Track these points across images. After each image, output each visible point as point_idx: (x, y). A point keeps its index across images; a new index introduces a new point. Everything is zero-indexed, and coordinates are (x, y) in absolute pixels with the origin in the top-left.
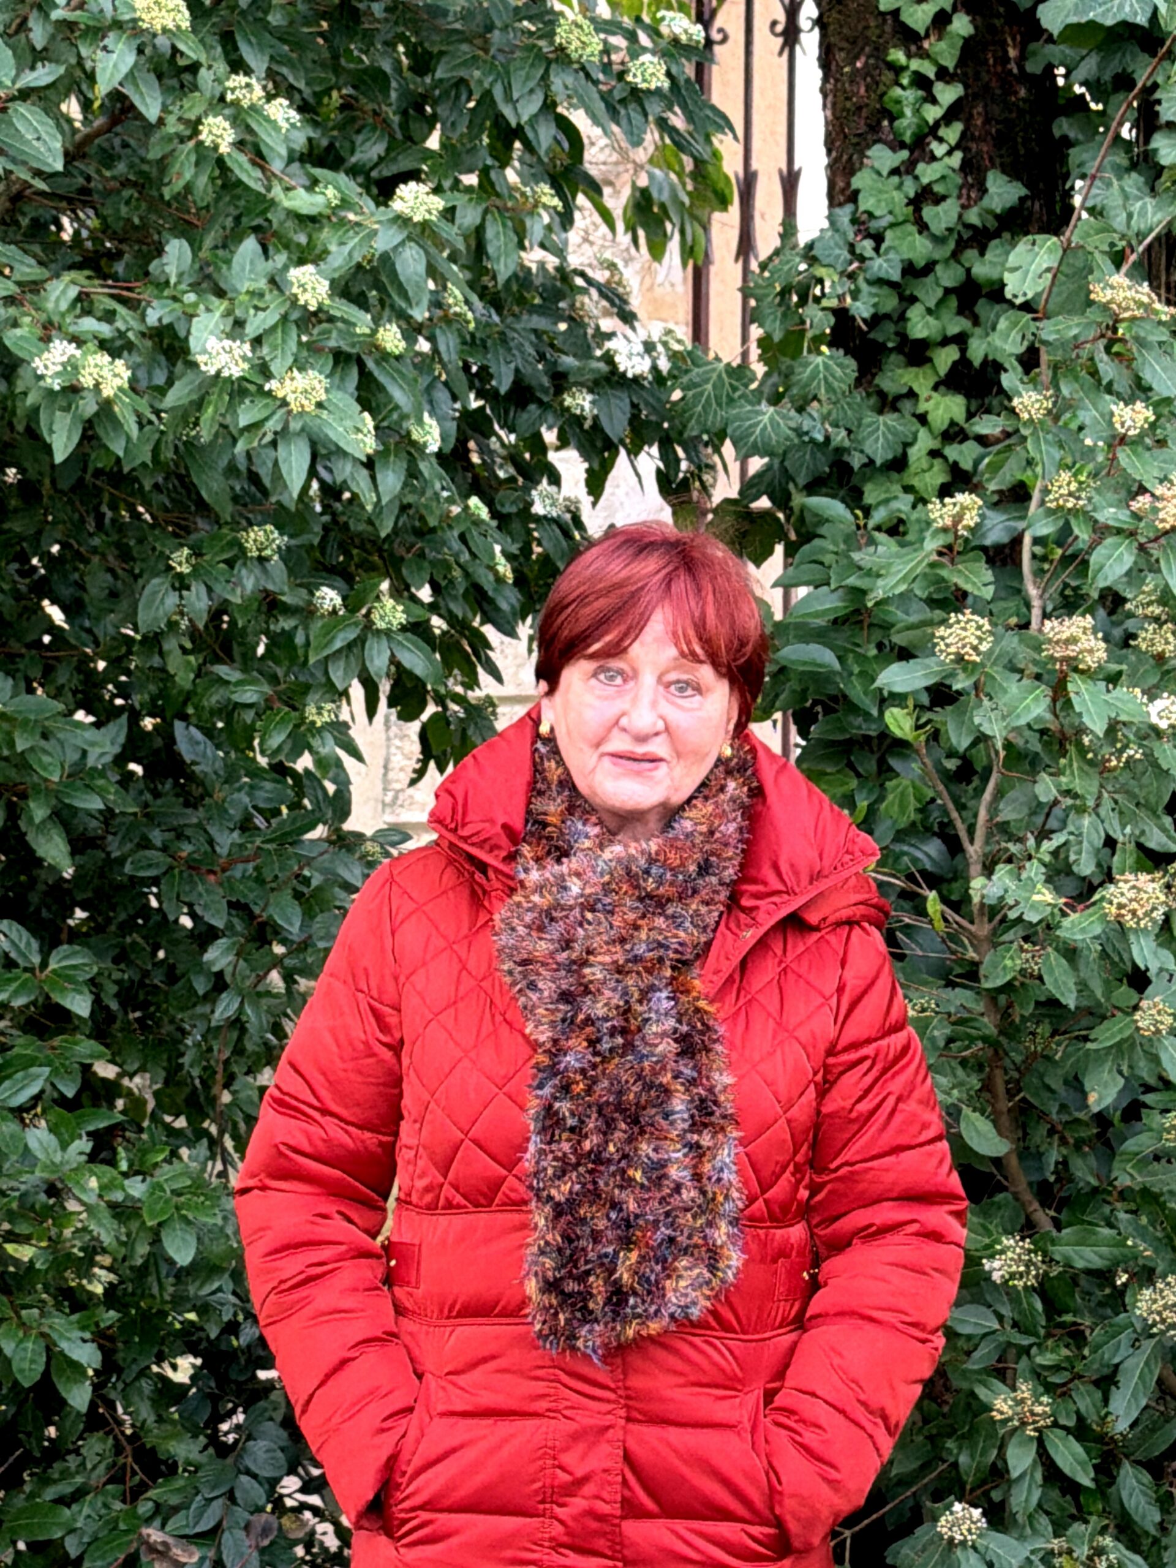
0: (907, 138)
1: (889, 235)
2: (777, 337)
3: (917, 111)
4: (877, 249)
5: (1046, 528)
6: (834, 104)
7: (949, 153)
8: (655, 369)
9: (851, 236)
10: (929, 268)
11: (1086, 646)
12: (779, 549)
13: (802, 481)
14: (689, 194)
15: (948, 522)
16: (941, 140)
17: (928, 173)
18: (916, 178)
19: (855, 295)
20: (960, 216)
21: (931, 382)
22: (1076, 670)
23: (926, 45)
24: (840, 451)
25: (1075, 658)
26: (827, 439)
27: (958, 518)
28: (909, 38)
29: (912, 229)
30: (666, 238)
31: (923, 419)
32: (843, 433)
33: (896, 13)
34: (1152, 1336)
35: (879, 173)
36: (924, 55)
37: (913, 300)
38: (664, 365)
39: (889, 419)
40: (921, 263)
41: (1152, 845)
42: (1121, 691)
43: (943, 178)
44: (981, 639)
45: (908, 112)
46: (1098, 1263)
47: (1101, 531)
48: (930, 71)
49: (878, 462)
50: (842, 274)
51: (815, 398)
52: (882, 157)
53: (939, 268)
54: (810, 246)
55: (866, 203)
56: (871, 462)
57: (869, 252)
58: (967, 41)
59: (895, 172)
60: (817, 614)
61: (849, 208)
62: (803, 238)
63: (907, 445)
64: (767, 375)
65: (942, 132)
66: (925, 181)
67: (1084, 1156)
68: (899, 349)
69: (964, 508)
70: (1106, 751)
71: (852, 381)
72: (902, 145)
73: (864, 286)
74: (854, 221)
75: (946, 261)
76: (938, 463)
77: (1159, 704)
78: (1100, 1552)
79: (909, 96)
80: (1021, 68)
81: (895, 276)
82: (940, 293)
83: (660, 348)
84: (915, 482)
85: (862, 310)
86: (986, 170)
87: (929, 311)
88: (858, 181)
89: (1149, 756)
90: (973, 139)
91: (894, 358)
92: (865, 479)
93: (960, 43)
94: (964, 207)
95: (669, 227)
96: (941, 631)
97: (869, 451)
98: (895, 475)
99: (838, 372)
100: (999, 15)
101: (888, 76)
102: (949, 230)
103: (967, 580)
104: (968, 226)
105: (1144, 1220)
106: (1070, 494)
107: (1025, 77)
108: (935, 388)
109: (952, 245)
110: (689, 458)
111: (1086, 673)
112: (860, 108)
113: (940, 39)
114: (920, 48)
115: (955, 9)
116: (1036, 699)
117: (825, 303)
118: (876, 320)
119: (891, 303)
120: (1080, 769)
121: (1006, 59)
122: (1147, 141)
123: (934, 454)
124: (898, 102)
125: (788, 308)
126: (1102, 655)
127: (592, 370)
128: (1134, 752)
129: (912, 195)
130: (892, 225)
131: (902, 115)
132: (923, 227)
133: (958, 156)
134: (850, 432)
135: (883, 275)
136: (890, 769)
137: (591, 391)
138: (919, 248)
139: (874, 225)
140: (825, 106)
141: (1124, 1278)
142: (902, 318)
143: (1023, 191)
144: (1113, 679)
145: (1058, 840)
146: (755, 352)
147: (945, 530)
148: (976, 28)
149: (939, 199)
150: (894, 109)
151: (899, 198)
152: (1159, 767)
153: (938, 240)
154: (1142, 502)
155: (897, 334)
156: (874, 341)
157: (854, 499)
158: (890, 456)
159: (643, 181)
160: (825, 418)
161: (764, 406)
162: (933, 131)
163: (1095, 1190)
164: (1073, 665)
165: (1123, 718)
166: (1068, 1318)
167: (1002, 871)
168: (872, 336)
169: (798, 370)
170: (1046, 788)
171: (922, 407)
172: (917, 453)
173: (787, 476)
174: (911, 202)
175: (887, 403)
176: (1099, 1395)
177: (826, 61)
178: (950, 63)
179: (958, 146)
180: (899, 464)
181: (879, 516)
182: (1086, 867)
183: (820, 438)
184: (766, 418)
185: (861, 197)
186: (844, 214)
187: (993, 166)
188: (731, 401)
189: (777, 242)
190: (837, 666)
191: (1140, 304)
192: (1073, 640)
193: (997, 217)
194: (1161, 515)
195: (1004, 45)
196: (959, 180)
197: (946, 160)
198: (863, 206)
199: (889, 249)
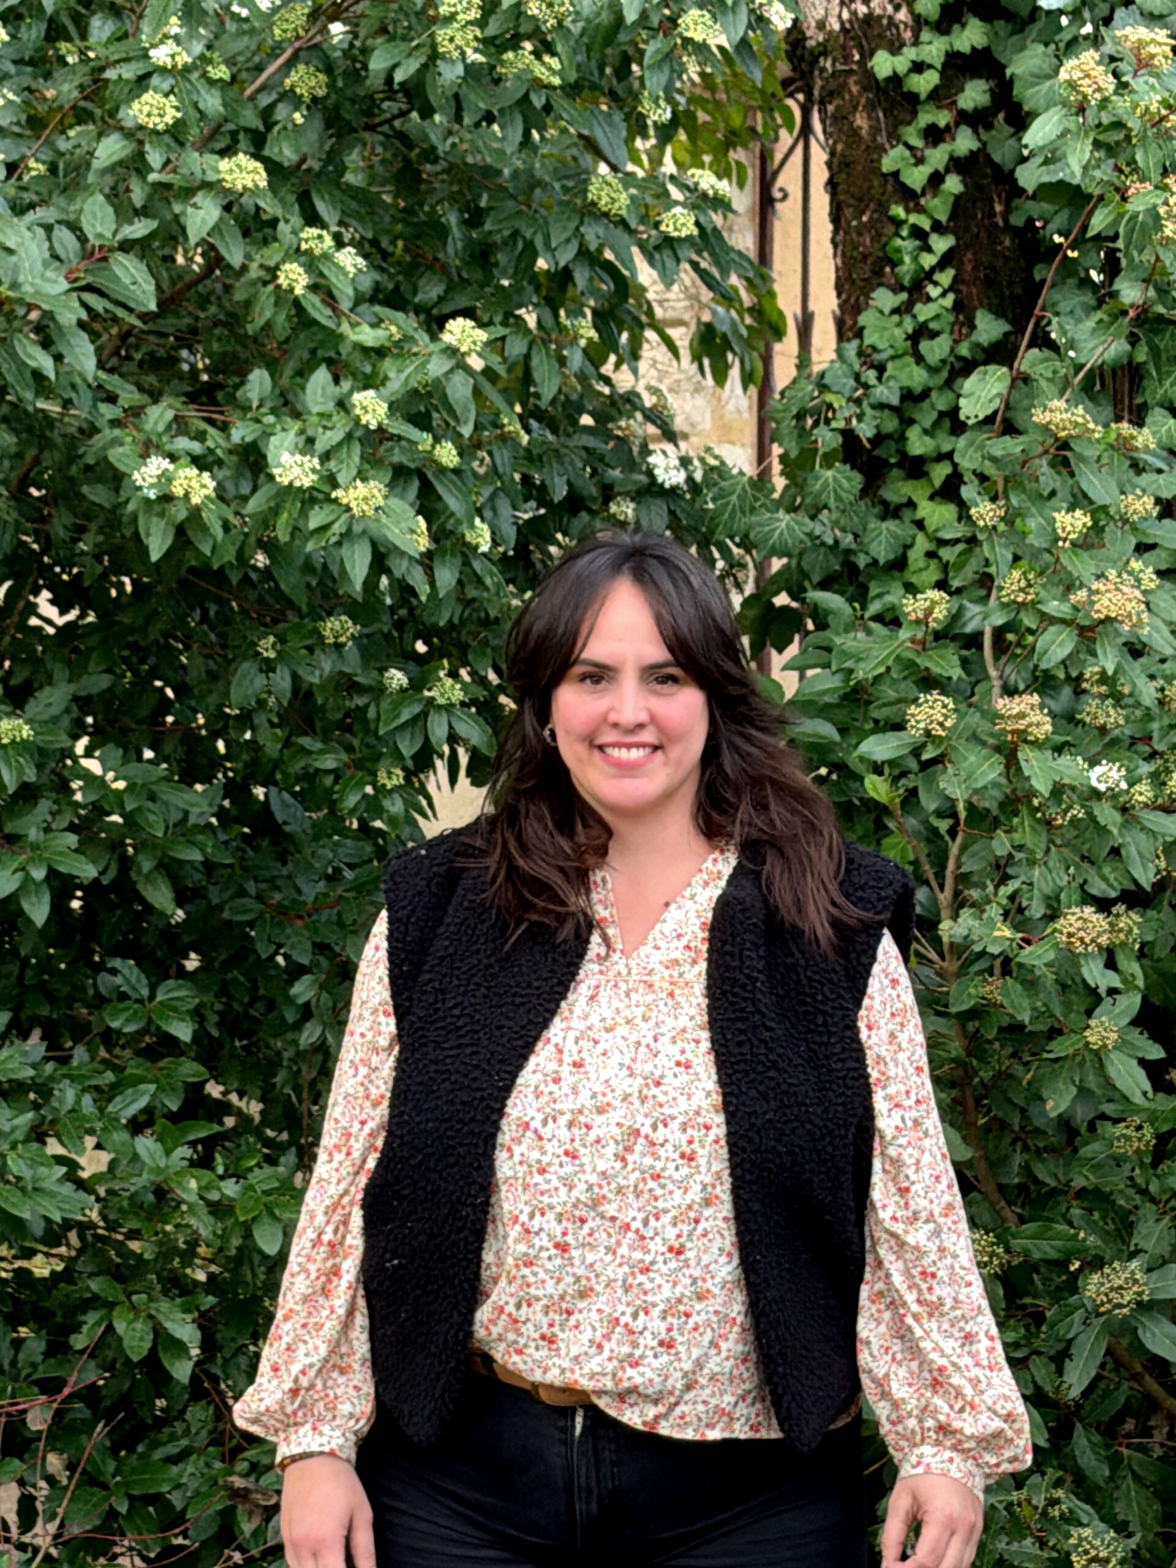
0: (906, 282)
1: (890, 366)
2: (794, 454)
3: (915, 259)
4: (879, 378)
6: (844, 255)
7: (944, 294)
8: (690, 479)
9: (857, 367)
10: (925, 394)
11: (1034, 719)
12: (797, 638)
13: (816, 579)
15: (921, 615)
16: (936, 284)
17: (924, 312)
18: (914, 317)
19: (860, 418)
20: (952, 350)
21: (928, 492)
22: (1025, 741)
23: (923, 201)
24: (848, 552)
25: (1024, 731)
26: (836, 542)
27: (929, 612)
28: (909, 196)
29: (910, 360)
30: (727, 367)
31: (920, 524)
32: (850, 538)
33: (896, 174)
34: (1099, 1315)
35: (881, 312)
36: (921, 210)
37: (912, 422)
38: (698, 476)
39: (891, 525)
40: (918, 390)
41: (1094, 891)
42: (1065, 760)
43: (937, 317)
44: (946, 717)
45: (907, 259)
46: (1053, 1255)
47: (1048, 620)
48: (926, 224)
49: (882, 562)
50: (849, 399)
51: (826, 507)
52: (885, 299)
53: (934, 395)
54: (822, 375)
55: (869, 339)
56: (875, 562)
57: (873, 381)
58: (958, 198)
59: (896, 311)
61: (855, 343)
62: (816, 369)
63: (907, 547)
64: (787, 488)
65: (937, 277)
66: (921, 319)
67: (1043, 1161)
68: (900, 465)
69: (934, 603)
70: (1053, 811)
71: (856, 491)
72: (902, 288)
73: (869, 411)
74: (860, 354)
75: (941, 389)
76: (934, 563)
77: (1098, 770)
78: (1053, 1502)
79: (906, 245)
80: (1006, 220)
81: (895, 401)
82: (935, 415)
83: (696, 462)
84: (914, 579)
85: (865, 430)
86: (975, 309)
87: (926, 432)
88: (866, 319)
89: (1090, 814)
90: (963, 282)
91: (895, 472)
92: (871, 577)
93: (951, 199)
94: (956, 342)
95: (730, 356)
96: (913, 709)
97: (874, 554)
98: (896, 574)
99: (845, 483)
100: (985, 177)
101: (890, 229)
102: (943, 361)
103: (937, 664)
104: (960, 358)
105: (1096, 1215)
106: (1021, 590)
107: (1008, 228)
108: (932, 498)
109: (945, 374)
110: (723, 558)
111: (1036, 744)
112: (865, 257)
113: (934, 196)
114: (917, 204)
115: (947, 170)
116: (991, 766)
117: (834, 424)
118: (879, 439)
119: (891, 424)
120: (1032, 827)
121: (993, 214)
122: (1111, 284)
123: (931, 555)
124: (898, 250)
125: (803, 428)
126: (1048, 727)
127: (635, 482)
128: (1077, 811)
129: (910, 331)
130: (893, 358)
131: (901, 262)
132: (919, 359)
133: (951, 297)
134: (856, 536)
135: (884, 400)
136: (886, 827)
137: (633, 500)
138: (916, 377)
139: (877, 357)
140: (835, 256)
141: (1077, 1264)
142: (902, 438)
143: (1007, 328)
144: (1059, 749)
145: (1012, 886)
146: (777, 467)
147: (918, 622)
148: (966, 186)
149: (934, 335)
150: (895, 257)
151: (899, 334)
152: (1097, 823)
153: (933, 370)
154: (1082, 595)
155: (898, 451)
156: (878, 458)
157: (860, 596)
158: (892, 556)
159: (706, 317)
160: (835, 524)
161: (781, 514)
162: (928, 276)
163: (1054, 1192)
164: (1022, 736)
165: (1066, 781)
166: (1027, 1300)
167: (966, 914)
168: (876, 453)
169: (810, 482)
170: (1001, 844)
171: (921, 513)
172: (916, 555)
173: (804, 575)
174: (909, 337)
175: (891, 512)
176: (1053, 1367)
177: (836, 217)
178: (943, 218)
179: (951, 289)
180: (899, 564)
181: (874, 608)
182: (1037, 910)
183: (830, 541)
184: (783, 525)
185: (866, 332)
186: (851, 348)
187: (981, 305)
188: (753, 510)
189: (794, 373)
190: (836, 736)
191: (1076, 425)
192: (1022, 716)
193: (984, 350)
194: (1097, 607)
195: (992, 201)
196: (951, 318)
197: (941, 301)
198: (868, 341)
199: (890, 378)
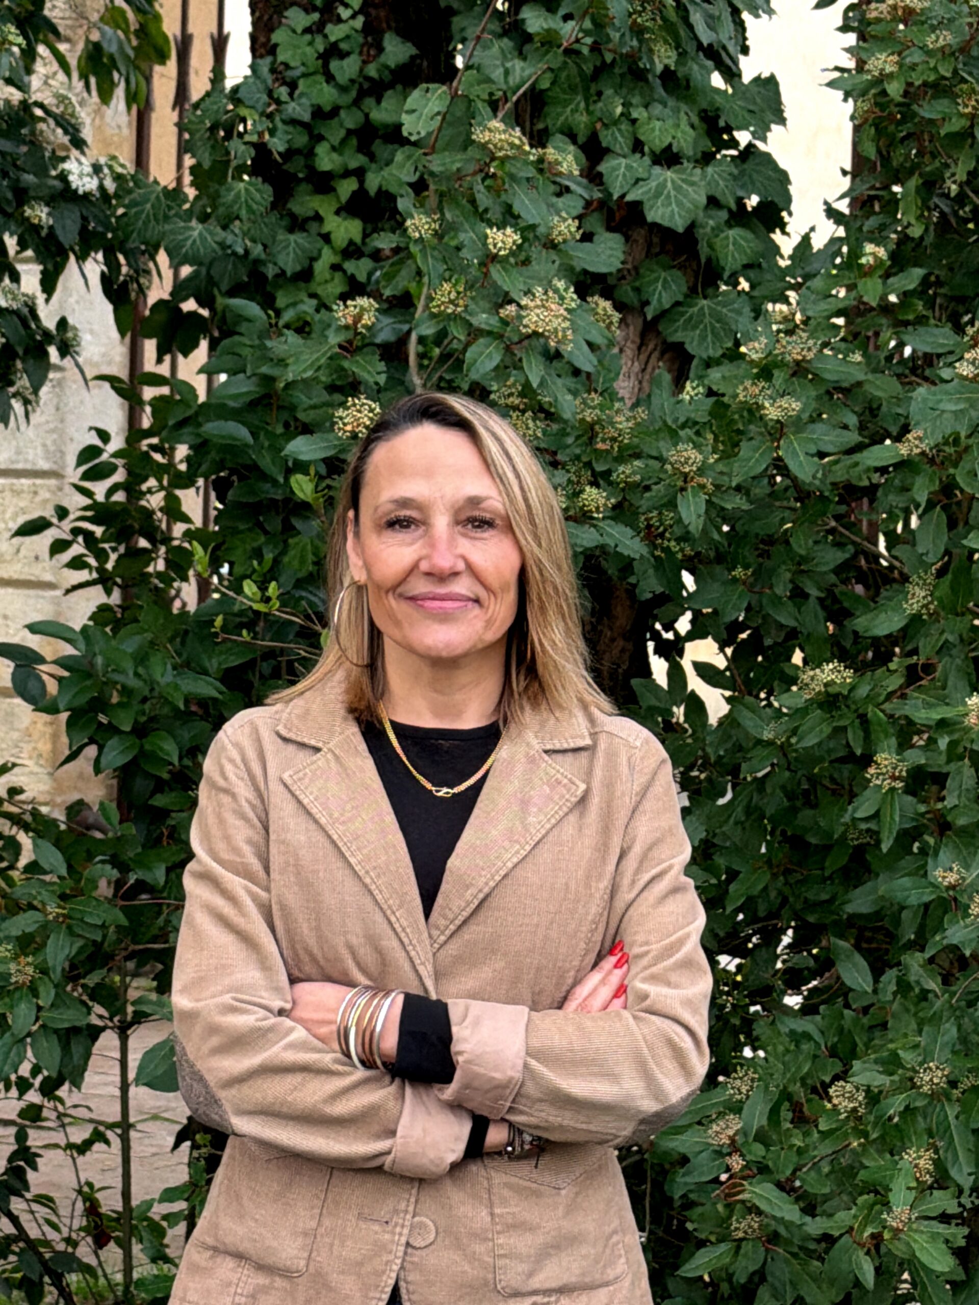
0: (319, 3)
1: (301, 83)
2: (206, 165)
4: (291, 95)
5: (428, 330)
7: (353, 17)
8: (101, 187)
9: (270, 82)
12: (204, 344)
13: (225, 287)
14: (134, 48)
15: (350, 321)
16: (346, 5)
17: (335, 32)
18: (325, 36)
19: (272, 132)
20: (361, 70)
21: (334, 208)
24: (257, 262)
26: (247, 252)
27: (358, 318)
29: (321, 78)
30: (113, 85)
31: (326, 238)
32: (260, 248)
35: (294, 31)
37: (321, 138)
38: (110, 186)
39: (298, 238)
40: (327, 108)
43: (348, 37)
47: (475, 333)
49: (289, 274)
50: (263, 114)
51: (238, 217)
52: (297, 18)
53: (343, 113)
54: (236, 89)
55: (283, 55)
56: (283, 272)
57: (284, 97)
59: (307, 30)
60: (235, 397)
61: (269, 59)
62: (229, 84)
63: (313, 259)
64: (197, 198)
66: (333, 39)
68: (307, 179)
69: (363, 309)
71: (268, 205)
72: (315, 9)
73: (280, 125)
74: (273, 71)
75: (348, 107)
76: (338, 275)
81: (306, 117)
82: (342, 133)
83: (106, 170)
84: (320, 291)
85: (277, 145)
86: (384, 32)
87: (334, 148)
88: (278, 37)
91: (304, 187)
92: (278, 287)
94: (365, 62)
95: (116, 76)
96: (340, 412)
97: (281, 264)
98: (302, 285)
99: (258, 196)
102: (352, 81)
103: (364, 369)
104: (368, 78)
106: (451, 302)
108: (337, 213)
109: (354, 93)
110: (129, 264)
117: (247, 138)
118: (288, 154)
119: (302, 140)
122: (517, 13)
123: (335, 267)
125: (216, 140)
127: (50, 187)
129: (321, 49)
130: (305, 75)
132: (330, 78)
133: (360, 19)
134: (265, 246)
135: (295, 116)
136: (294, 528)
137: (47, 204)
138: (326, 95)
139: (290, 74)
142: (310, 154)
143: (414, 51)
146: (187, 179)
147: (347, 327)
149: (343, 55)
151: (310, 53)
153: (343, 89)
154: (510, 310)
155: (307, 166)
156: (286, 172)
157: (268, 302)
158: (298, 268)
159: (95, 36)
160: (245, 234)
161: (194, 223)
168: (285, 167)
169: (223, 194)
171: (326, 228)
172: (321, 267)
173: (211, 281)
174: (320, 56)
175: (297, 224)
179: (361, 11)
181: (288, 316)
183: (240, 251)
184: (196, 233)
185: (278, 50)
186: (265, 64)
187: (389, 28)
188: (166, 218)
189: (208, 86)
190: (250, 440)
191: (512, 145)
193: (392, 72)
194: (525, 321)
196: (361, 40)
197: (351, 22)
198: (281, 58)
199: (302, 95)
